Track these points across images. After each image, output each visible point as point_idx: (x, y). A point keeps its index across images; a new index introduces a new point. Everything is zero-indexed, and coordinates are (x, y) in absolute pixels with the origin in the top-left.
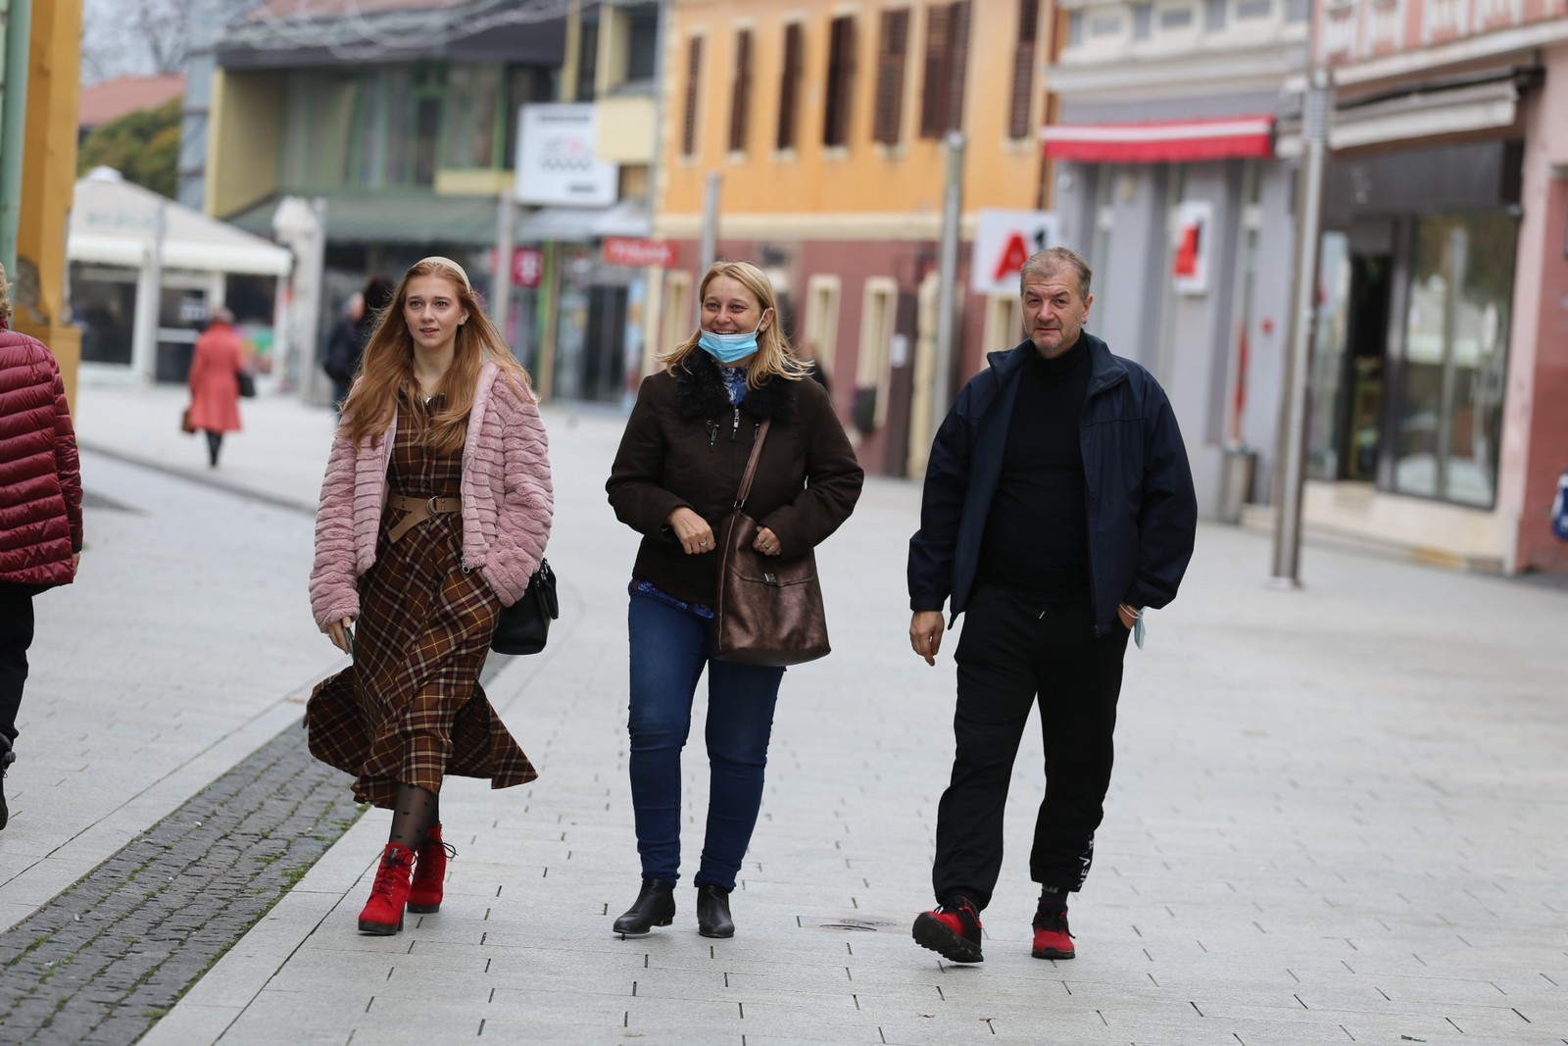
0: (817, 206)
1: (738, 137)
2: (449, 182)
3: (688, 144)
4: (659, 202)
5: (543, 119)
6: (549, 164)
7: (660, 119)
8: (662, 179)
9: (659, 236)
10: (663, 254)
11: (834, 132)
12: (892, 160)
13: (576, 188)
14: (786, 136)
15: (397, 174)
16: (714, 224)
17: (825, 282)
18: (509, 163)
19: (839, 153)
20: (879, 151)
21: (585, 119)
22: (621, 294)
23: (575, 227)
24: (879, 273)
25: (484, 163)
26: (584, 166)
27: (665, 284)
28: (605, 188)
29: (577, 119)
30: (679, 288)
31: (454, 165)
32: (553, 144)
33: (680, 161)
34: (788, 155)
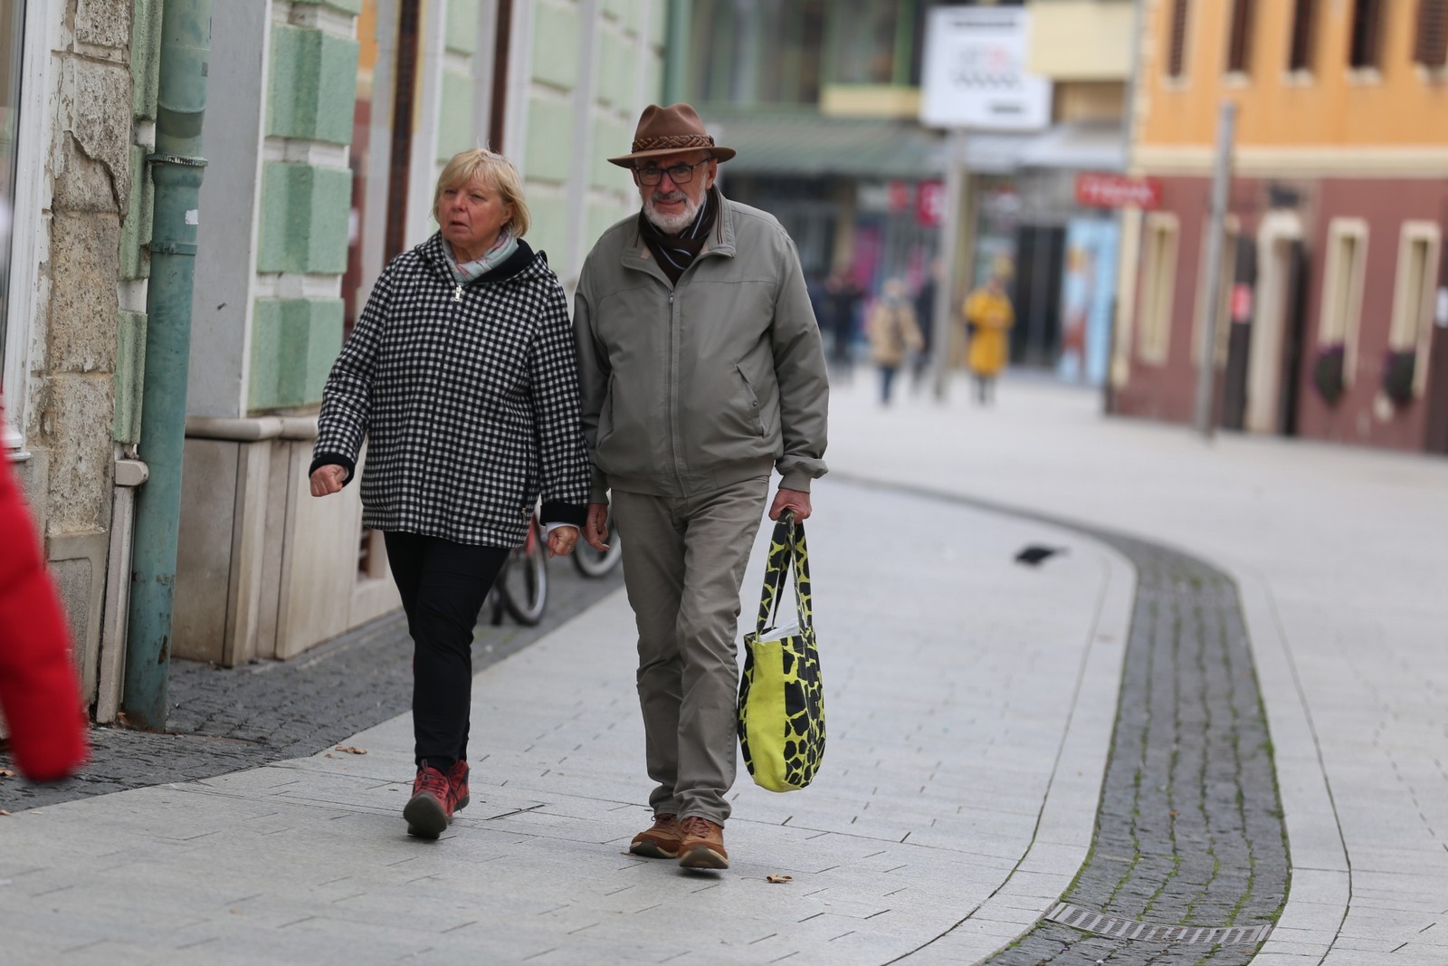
0: (1339, 137)
1: (1239, 55)
2: (840, 100)
3: (1175, 62)
4: (1138, 130)
5: (958, 24)
6: (966, 80)
7: (1139, 32)
8: (1141, 105)
9: (1137, 172)
10: (1144, 193)
11: (1363, 51)
12: (1436, 84)
13: (1000, 109)
14: (1301, 54)
15: (772, 93)
16: (1228, 160)
17: (1350, 227)
18: (915, 77)
19: (1369, 76)
20: (1420, 73)
21: (1011, 24)
22: (1058, 237)
23: (994, 155)
24: (1421, 215)
25: (883, 78)
26: (1010, 82)
27: (1144, 229)
28: (1036, 108)
29: (1000, 25)
30: (1162, 234)
31: (846, 80)
32: (970, 56)
33: (1164, 82)
34: (1303, 78)
